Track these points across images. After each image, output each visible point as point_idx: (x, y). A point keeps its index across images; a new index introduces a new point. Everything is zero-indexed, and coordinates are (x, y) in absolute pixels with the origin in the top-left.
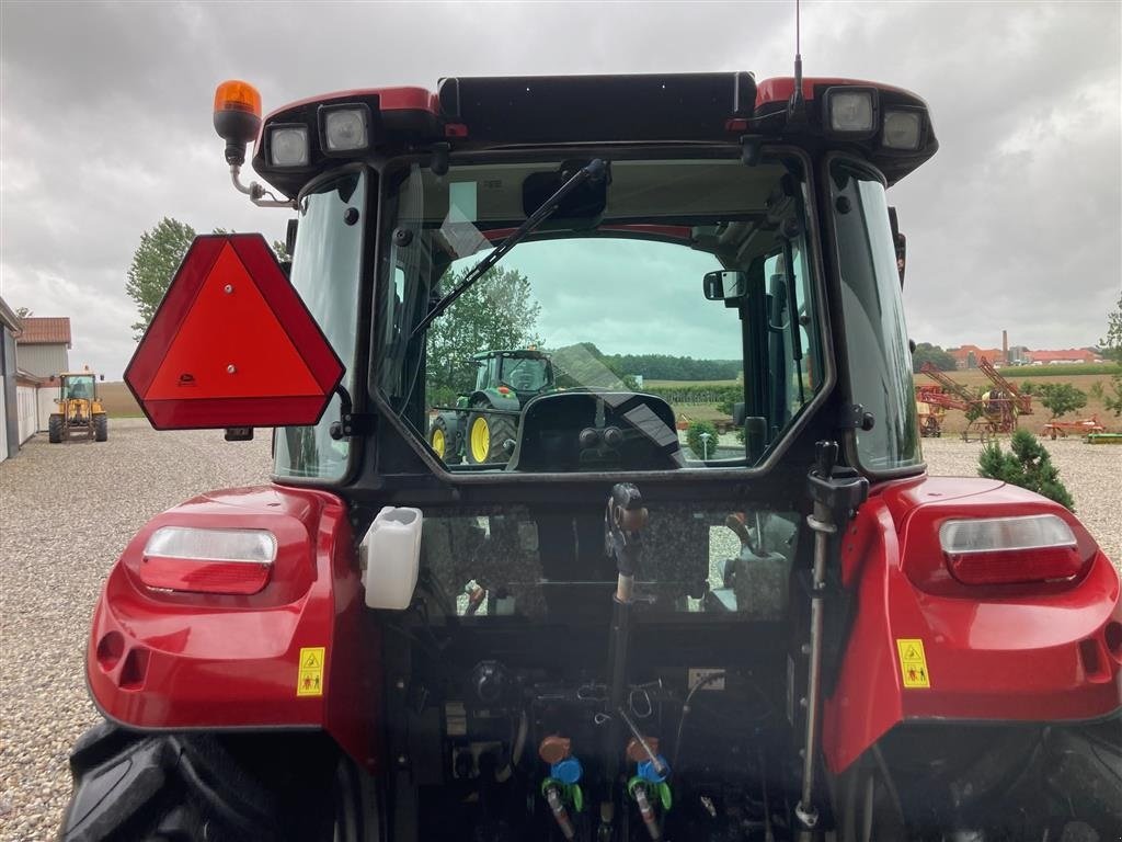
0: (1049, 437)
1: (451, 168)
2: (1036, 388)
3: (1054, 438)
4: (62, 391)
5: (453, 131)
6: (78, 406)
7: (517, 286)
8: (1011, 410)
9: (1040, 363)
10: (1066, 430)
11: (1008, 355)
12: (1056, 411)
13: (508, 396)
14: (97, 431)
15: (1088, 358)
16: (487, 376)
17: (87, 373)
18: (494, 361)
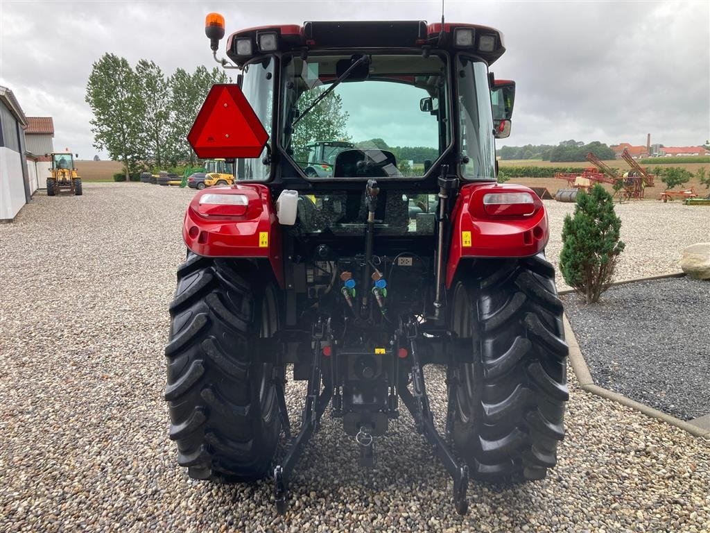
0: (663, 201)
1: (309, 57)
2: (663, 171)
3: (665, 201)
4: (53, 163)
5: (309, 43)
6: (64, 173)
7: (334, 100)
8: (641, 184)
9: (670, 155)
10: (672, 195)
11: (650, 150)
12: (669, 184)
13: (327, 170)
14: (75, 188)
15: (701, 152)
16: (314, 157)
17: (67, 152)
18: (319, 148)
